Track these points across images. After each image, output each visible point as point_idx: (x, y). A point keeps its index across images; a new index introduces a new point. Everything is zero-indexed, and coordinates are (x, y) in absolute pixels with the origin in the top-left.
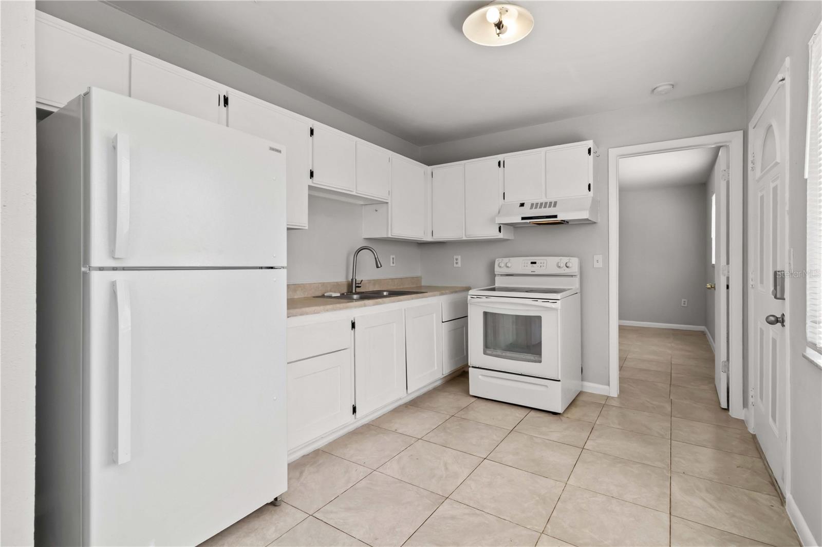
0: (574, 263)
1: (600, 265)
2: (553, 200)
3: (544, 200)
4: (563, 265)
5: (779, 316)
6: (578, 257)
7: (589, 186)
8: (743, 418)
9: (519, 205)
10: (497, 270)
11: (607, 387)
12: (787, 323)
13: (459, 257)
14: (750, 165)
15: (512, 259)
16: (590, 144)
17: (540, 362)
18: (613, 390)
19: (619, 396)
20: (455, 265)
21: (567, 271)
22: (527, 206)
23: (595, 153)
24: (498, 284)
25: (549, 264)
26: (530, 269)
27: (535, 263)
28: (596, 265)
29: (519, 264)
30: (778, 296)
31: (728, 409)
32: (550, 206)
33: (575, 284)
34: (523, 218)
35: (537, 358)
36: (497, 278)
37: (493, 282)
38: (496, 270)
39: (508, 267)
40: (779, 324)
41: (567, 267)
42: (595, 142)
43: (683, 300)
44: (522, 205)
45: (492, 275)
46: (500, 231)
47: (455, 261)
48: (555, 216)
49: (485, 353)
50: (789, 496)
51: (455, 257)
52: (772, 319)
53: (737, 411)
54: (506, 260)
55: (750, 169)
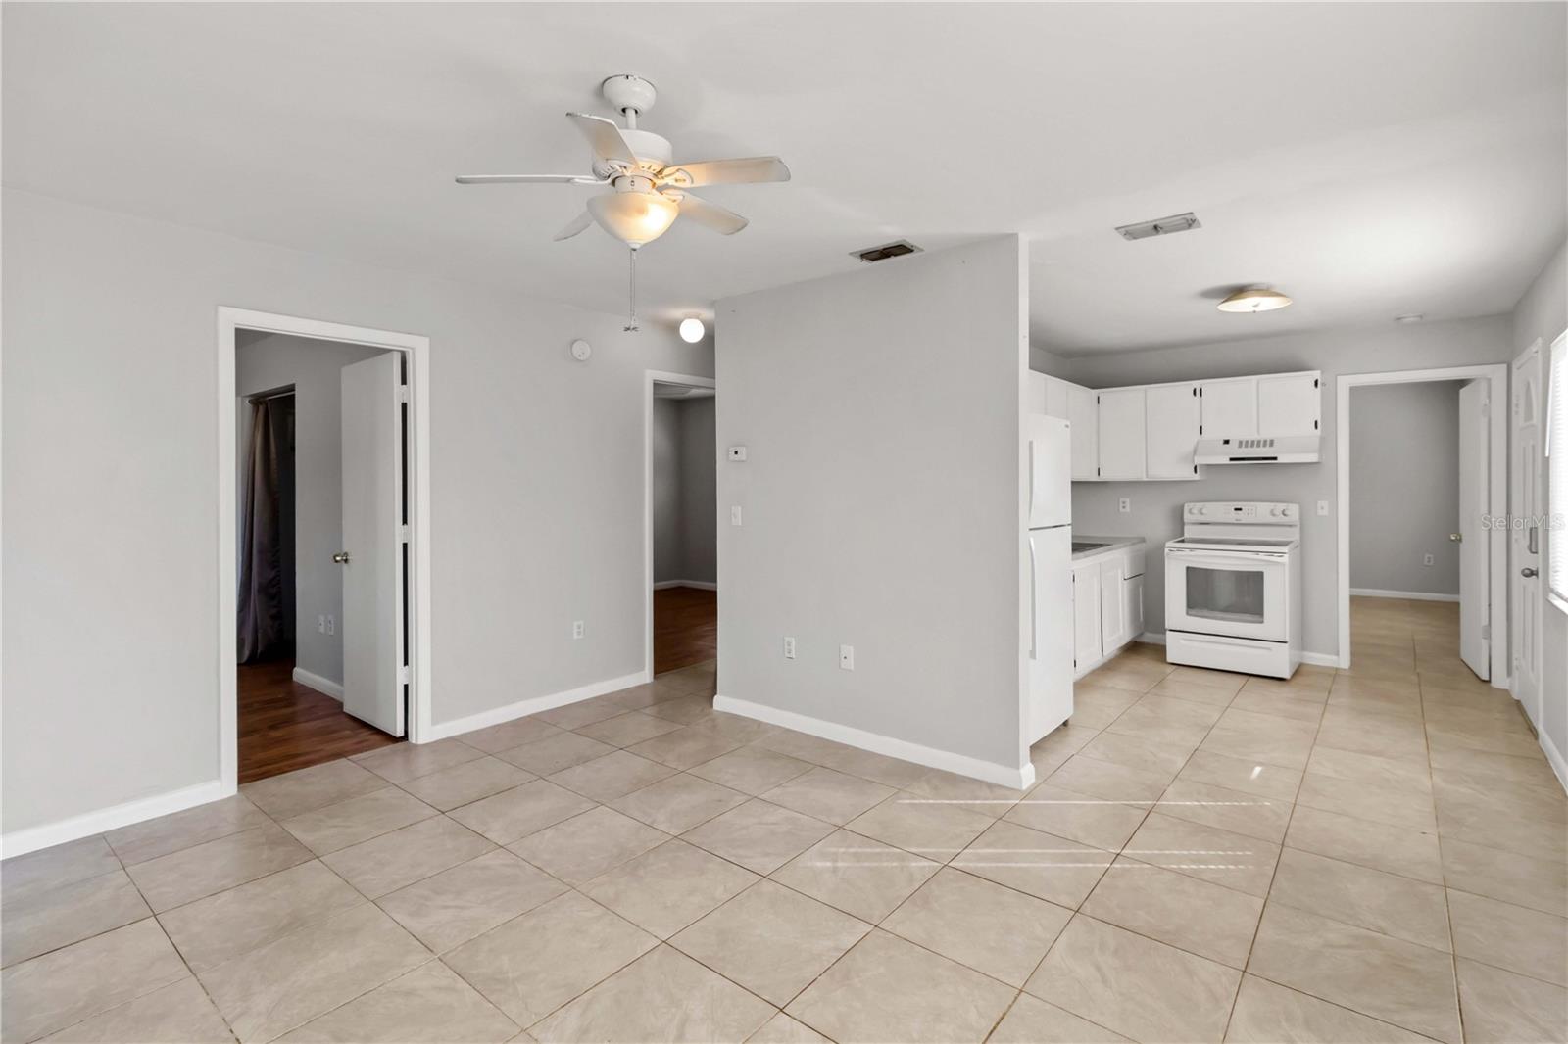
0: (1293, 511)
1: (1325, 512)
2: (1268, 437)
3: (1255, 437)
4: (1278, 512)
5: (1534, 569)
6: (1299, 503)
7: (1316, 422)
8: (1507, 688)
9: (1222, 442)
10: (1187, 517)
11: (1334, 658)
12: (1540, 574)
13: (1128, 501)
14: (1514, 409)
15: (1207, 504)
16: (1316, 374)
17: (1262, 622)
18: (1344, 661)
19: (1351, 668)
20: (1121, 510)
21: (1284, 520)
22: (1233, 444)
23: (1323, 384)
24: (1187, 535)
25: (1261, 511)
26: (1233, 516)
27: (1240, 510)
28: (1320, 513)
29: (1220, 511)
30: (1533, 550)
31: (1489, 681)
32: (1265, 445)
33: (1294, 535)
34: (1231, 460)
35: (1257, 618)
36: (1186, 528)
37: (1182, 534)
38: (1185, 517)
39: (1202, 514)
40: (1534, 577)
41: (1285, 515)
42: (1322, 373)
43: (1427, 556)
44: (1227, 442)
45: (1181, 524)
46: (1195, 471)
47: (1121, 505)
48: (1275, 459)
49: (1187, 614)
50: (1540, 728)
51: (1122, 500)
52: (1527, 572)
53: (1500, 681)
54: (1199, 505)
55: (1513, 414)
